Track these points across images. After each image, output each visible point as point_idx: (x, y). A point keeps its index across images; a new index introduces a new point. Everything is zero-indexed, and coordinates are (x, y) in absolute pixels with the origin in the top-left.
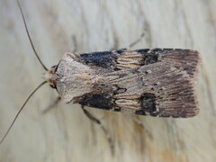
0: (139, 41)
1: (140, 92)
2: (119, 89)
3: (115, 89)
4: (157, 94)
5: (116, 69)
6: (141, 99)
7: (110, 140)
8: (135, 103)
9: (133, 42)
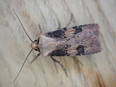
0: (70, 23)
1: (77, 46)
2: (68, 46)
3: (66, 46)
4: (84, 45)
5: (65, 37)
6: (78, 49)
7: (64, 70)
8: (75, 51)
9: (68, 24)
